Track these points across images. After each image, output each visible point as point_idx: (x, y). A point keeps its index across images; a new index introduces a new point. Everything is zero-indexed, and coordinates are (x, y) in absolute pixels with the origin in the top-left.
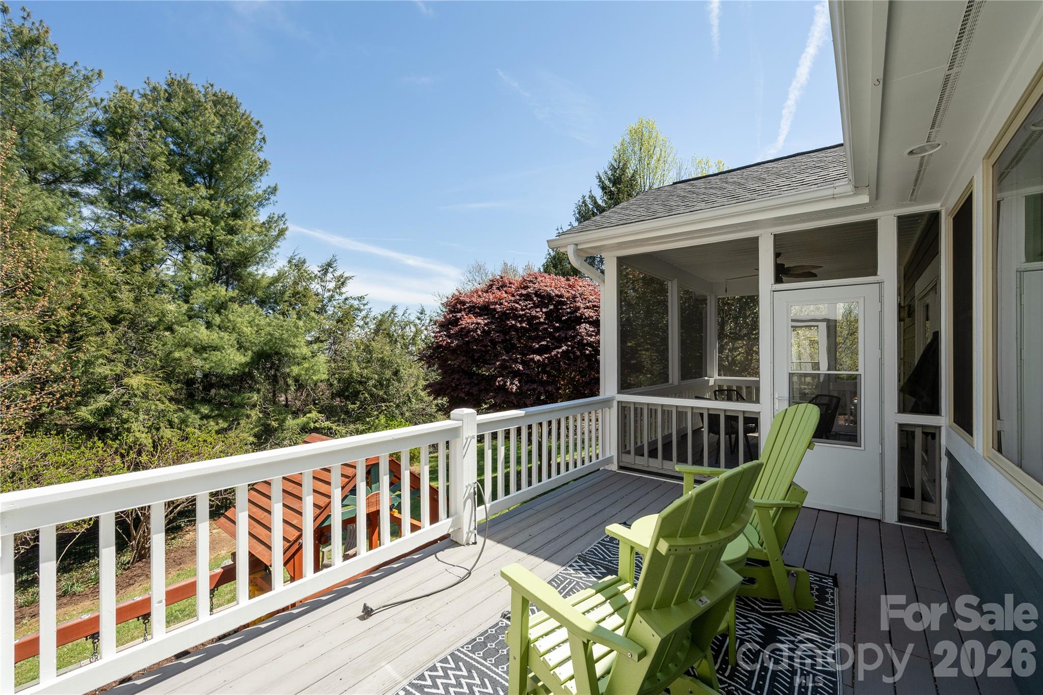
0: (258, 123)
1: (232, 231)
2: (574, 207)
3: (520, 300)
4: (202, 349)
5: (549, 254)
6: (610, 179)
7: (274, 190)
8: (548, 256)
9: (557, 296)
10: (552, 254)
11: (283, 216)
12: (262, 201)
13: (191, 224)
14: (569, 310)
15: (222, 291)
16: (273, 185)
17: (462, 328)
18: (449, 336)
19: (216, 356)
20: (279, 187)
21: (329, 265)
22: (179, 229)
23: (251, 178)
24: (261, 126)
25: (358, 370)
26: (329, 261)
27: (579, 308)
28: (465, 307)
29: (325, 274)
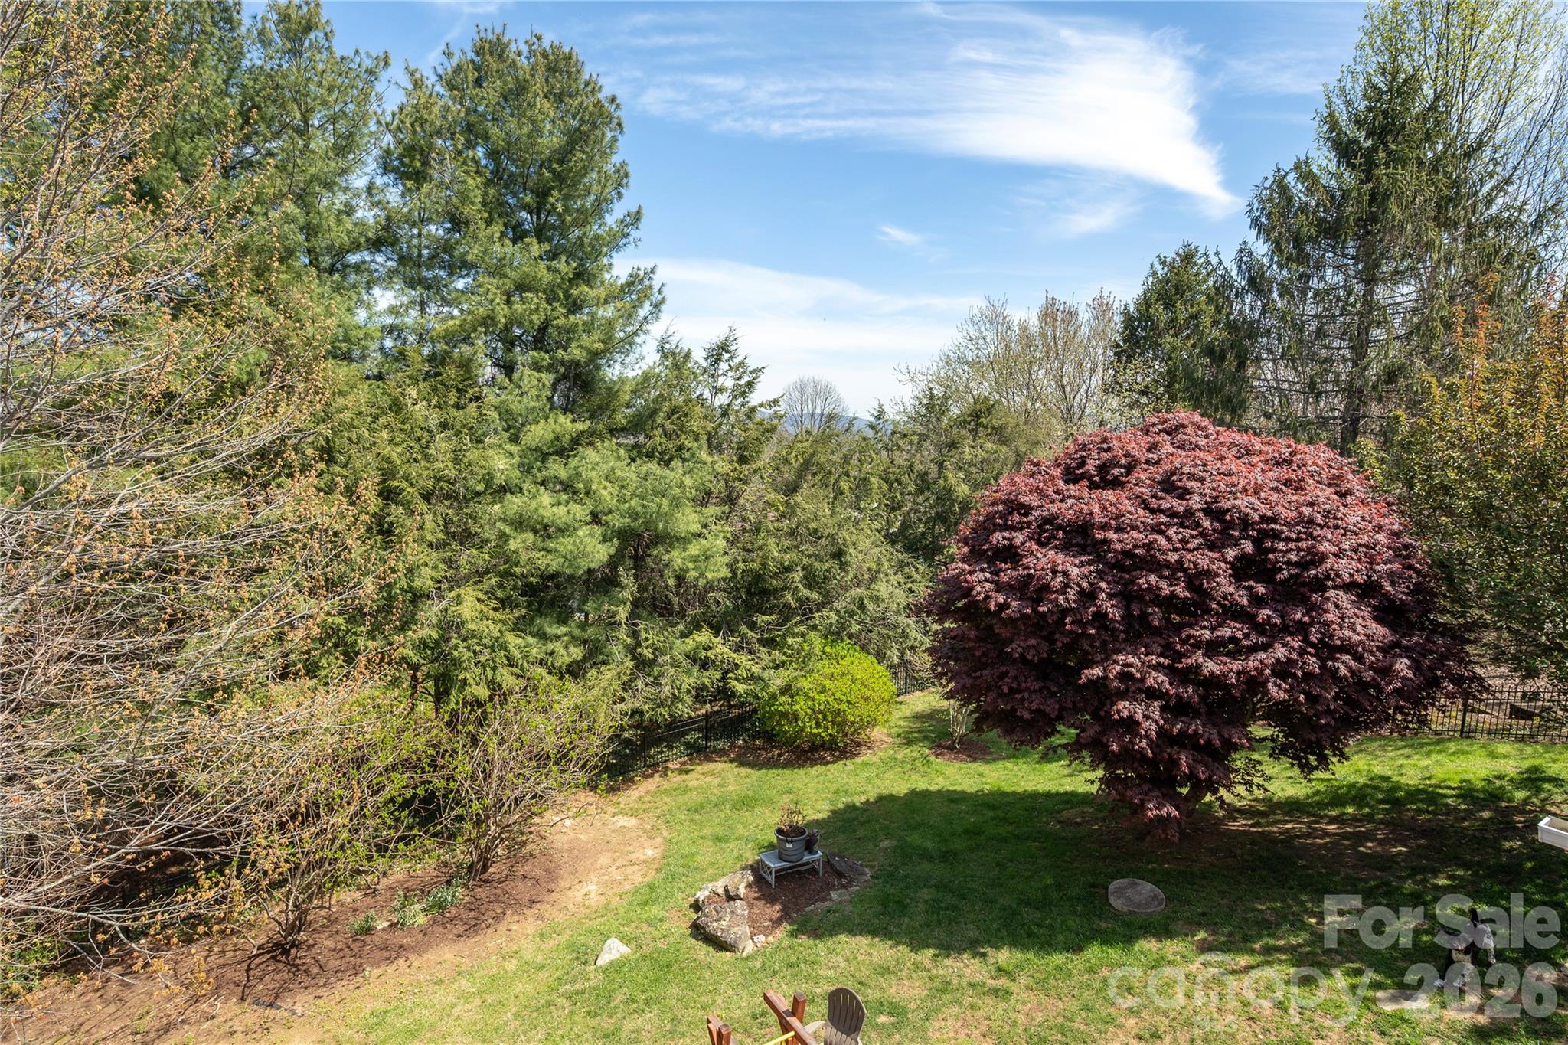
0: (613, 100)
1: (575, 307)
2: (1251, 194)
3: (1168, 525)
4: (544, 530)
5: (1154, 274)
6: (1359, 123)
7: (636, 218)
8: (1151, 279)
9: (1264, 519)
10: (1161, 271)
11: (653, 271)
12: (617, 240)
13: (518, 307)
14: (1294, 557)
15: (565, 424)
16: (634, 210)
17: (1030, 576)
18: (999, 587)
19: (565, 544)
20: (644, 211)
21: (724, 347)
22: (503, 320)
23: (600, 206)
24: (618, 107)
25: (776, 554)
26: (723, 338)
27: (1322, 558)
28: (1030, 518)
29: (718, 360)
